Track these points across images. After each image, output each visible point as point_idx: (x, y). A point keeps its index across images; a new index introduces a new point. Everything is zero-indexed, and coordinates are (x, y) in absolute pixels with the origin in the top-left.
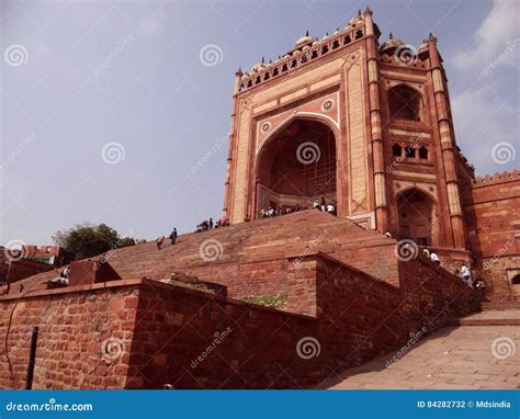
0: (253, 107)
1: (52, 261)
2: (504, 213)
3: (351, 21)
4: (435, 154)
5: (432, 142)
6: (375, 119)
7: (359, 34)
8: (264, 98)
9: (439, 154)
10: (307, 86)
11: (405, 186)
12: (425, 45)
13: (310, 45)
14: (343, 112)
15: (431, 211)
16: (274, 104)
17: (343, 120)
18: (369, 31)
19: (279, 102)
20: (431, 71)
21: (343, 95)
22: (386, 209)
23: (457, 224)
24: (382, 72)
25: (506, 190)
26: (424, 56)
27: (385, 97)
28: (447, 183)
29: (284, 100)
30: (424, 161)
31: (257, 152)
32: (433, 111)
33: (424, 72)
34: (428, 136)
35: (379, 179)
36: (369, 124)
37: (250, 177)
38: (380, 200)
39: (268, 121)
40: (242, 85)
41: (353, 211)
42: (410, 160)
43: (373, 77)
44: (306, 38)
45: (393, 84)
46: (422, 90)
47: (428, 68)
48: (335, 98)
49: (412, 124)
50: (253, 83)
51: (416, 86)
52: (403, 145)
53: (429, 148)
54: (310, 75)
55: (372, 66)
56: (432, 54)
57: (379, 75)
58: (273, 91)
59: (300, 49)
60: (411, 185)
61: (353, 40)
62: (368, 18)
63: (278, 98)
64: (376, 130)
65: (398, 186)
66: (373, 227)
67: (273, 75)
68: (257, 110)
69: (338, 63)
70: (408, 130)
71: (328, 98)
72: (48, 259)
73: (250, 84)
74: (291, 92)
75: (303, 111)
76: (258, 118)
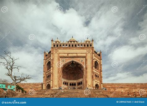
0: (59, 54)
6: (94, 68)
7: (91, 45)
8: (63, 52)
10: (76, 53)
14: (86, 64)
19: (68, 55)
20: (100, 59)
21: (86, 60)
28: (101, 84)
29: (69, 55)
30: (98, 78)
34: (99, 73)
35: (94, 81)
36: (92, 69)
39: (64, 59)
45: (95, 60)
46: (98, 63)
49: (97, 70)
50: (59, 46)
53: (99, 76)
58: (66, 51)
60: (97, 83)
61: (89, 46)
62: (93, 42)
63: (68, 54)
64: (94, 71)
68: (61, 55)
69: (85, 51)
71: (82, 59)
73: (57, 46)
74: (72, 53)
75: (75, 60)
76: (61, 57)
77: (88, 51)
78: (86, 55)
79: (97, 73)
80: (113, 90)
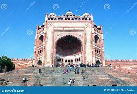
0: (54, 27)
6: (93, 43)
7: (90, 19)
10: (73, 27)
14: (85, 38)
16: (62, 29)
17: (85, 40)
19: (64, 29)
21: (85, 34)
28: (103, 60)
29: (66, 29)
31: (55, 41)
35: (94, 57)
39: (59, 33)
42: (98, 54)
43: (93, 32)
45: (95, 34)
46: (99, 37)
47: (101, 32)
50: (54, 20)
52: (97, 50)
53: (100, 51)
54: (74, 24)
55: (93, 29)
58: (62, 25)
61: (88, 20)
62: (92, 16)
63: (64, 28)
64: (94, 46)
67: (61, 20)
68: (55, 29)
69: (83, 24)
73: (52, 19)
74: (68, 27)
75: (72, 34)
76: (55, 31)
77: (87, 25)
78: (85, 29)
79: (98, 48)
80: (118, 67)
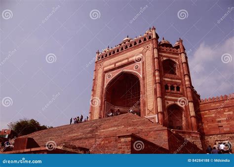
0: (104, 68)
1: (7, 137)
2: (213, 115)
3: (147, 32)
4: (183, 89)
5: (182, 84)
6: (157, 73)
7: (150, 38)
8: (108, 64)
9: (185, 89)
10: (127, 58)
11: (170, 103)
12: (178, 43)
13: (129, 41)
14: (143, 70)
15: (182, 114)
16: (113, 66)
17: (143, 73)
18: (154, 36)
19: (115, 65)
20: (181, 54)
21: (143, 63)
22: (162, 113)
23: (193, 120)
24: (160, 53)
25: (214, 105)
26: (177, 47)
27: (161, 64)
28: (189, 102)
29: (117, 64)
30: (178, 92)
31: (105, 87)
32: (182, 71)
33: (178, 54)
34: (180, 81)
35: (159, 99)
36: (154, 76)
37: (101, 98)
38: (160, 109)
39: (110, 73)
40: (99, 58)
41: (148, 114)
42: (172, 91)
43: (156, 55)
44: (127, 38)
45: (165, 59)
46: (177, 62)
47: (179, 52)
48: (140, 64)
49: (173, 76)
50: (104, 57)
51: (174, 60)
52: (169, 85)
53: (180, 87)
54: (128, 54)
55: (156, 51)
56: (181, 47)
57: (159, 55)
58: (113, 60)
59: (125, 43)
60: (173, 102)
61: (147, 40)
62: (153, 31)
63: (115, 63)
64: (157, 78)
65: (168, 103)
66: (157, 121)
67: (112, 54)
68: (106, 69)
69: (141, 49)
70: (171, 78)
71: (137, 64)
72: (5, 136)
73: (103, 57)
74: (121, 61)
76: (106, 72)
77: (146, 48)
78: (143, 55)
